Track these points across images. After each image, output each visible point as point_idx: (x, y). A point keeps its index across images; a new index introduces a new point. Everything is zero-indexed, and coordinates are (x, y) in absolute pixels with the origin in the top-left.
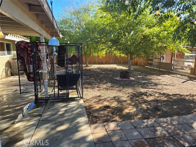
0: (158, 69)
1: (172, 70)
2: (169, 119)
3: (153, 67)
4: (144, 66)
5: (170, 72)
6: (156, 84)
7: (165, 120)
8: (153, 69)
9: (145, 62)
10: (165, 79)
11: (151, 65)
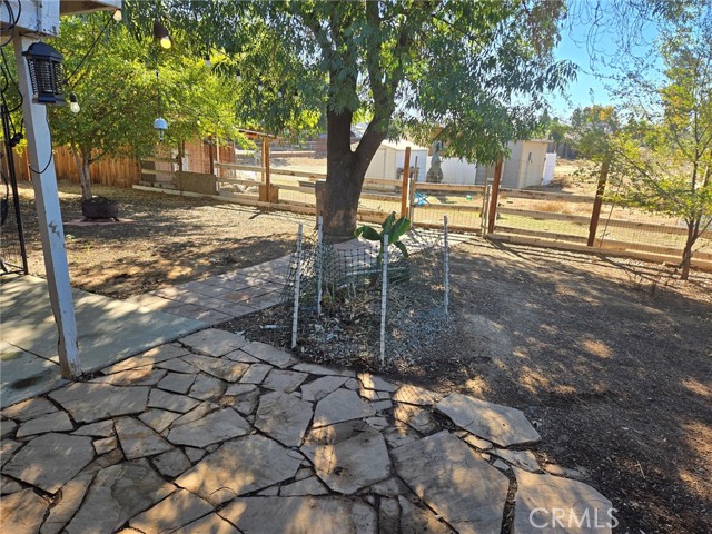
0: (178, 193)
1: (218, 194)
2: (257, 267)
3: (161, 186)
4: (127, 186)
5: (214, 200)
6: (197, 227)
7: (252, 269)
8: (162, 193)
9: (128, 174)
10: (208, 215)
11: (151, 180)
